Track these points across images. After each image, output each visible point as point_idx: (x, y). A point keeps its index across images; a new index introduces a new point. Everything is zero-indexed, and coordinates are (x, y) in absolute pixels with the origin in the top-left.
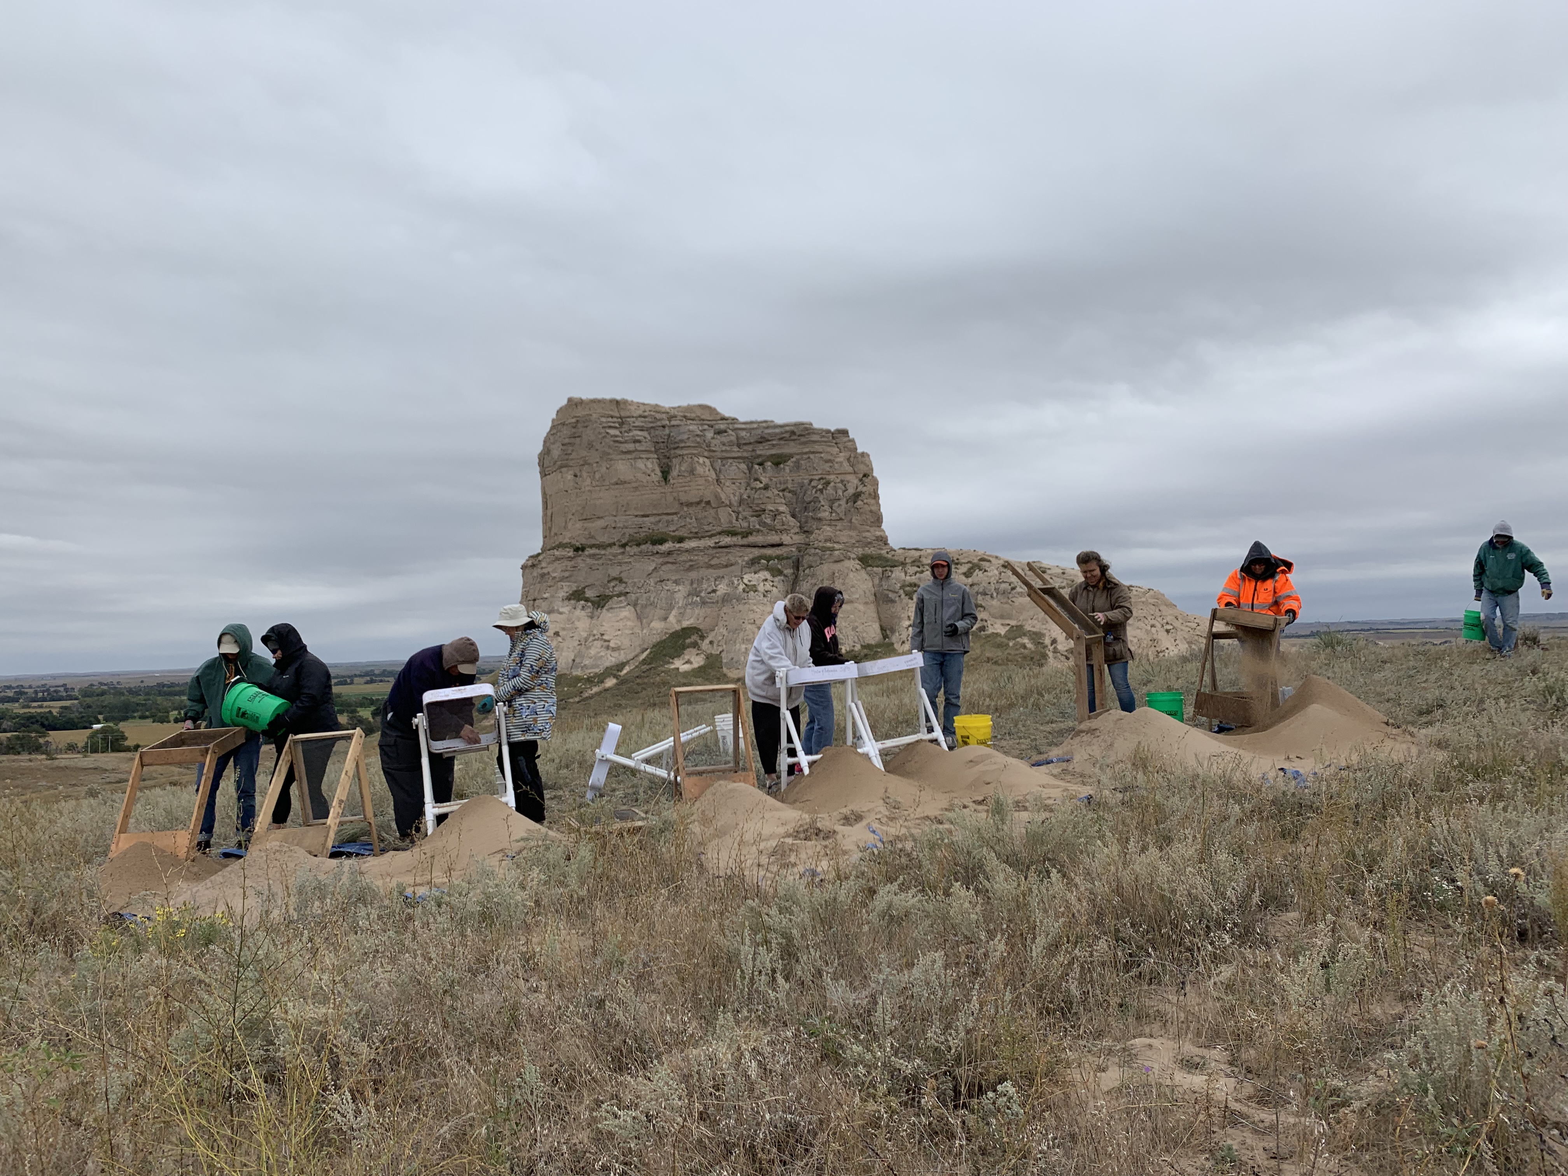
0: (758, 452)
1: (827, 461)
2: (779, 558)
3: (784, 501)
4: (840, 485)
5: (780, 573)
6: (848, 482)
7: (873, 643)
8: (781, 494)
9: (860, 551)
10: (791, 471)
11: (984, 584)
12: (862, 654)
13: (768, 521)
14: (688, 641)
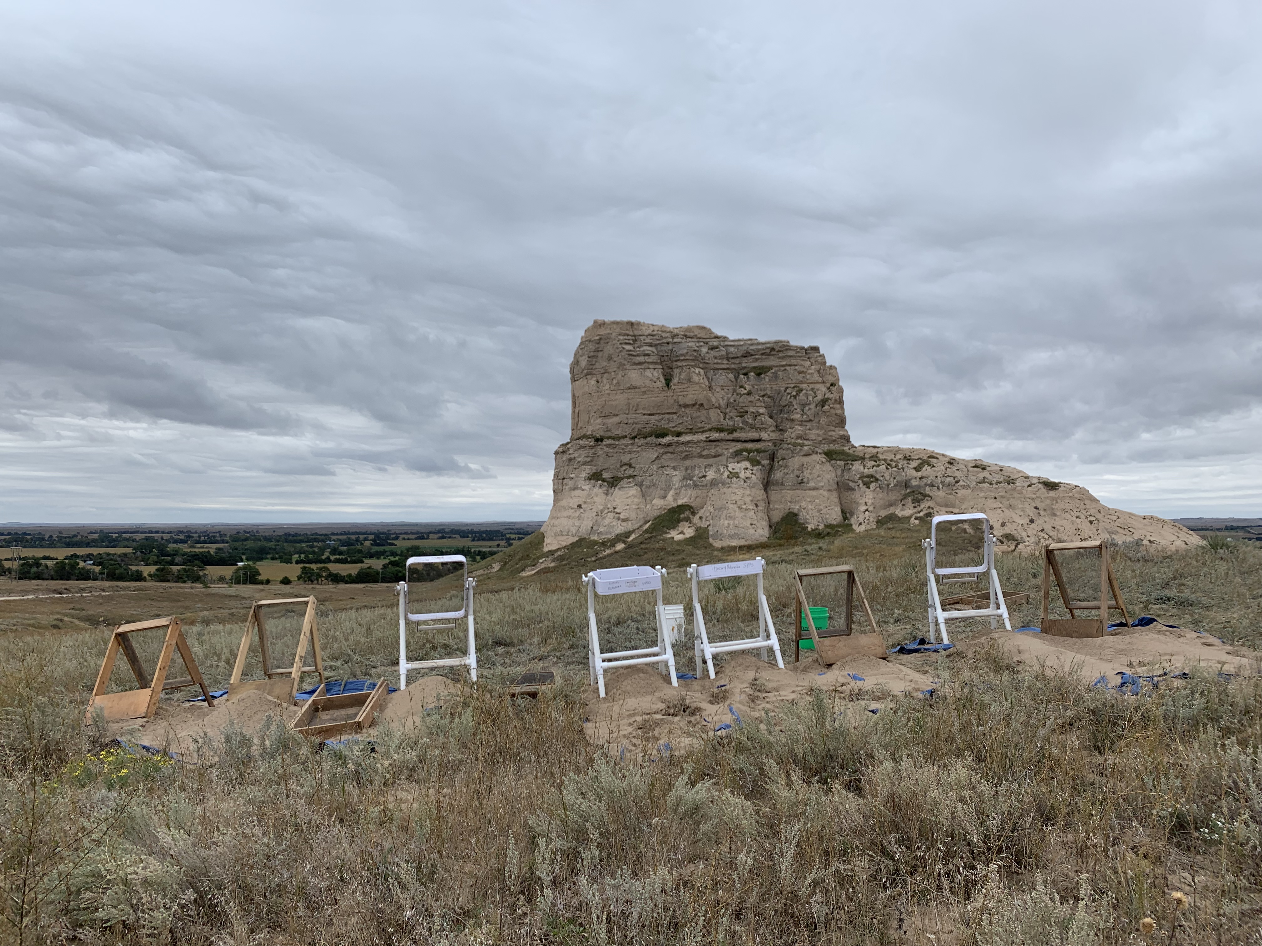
0: (744, 365)
1: (800, 373)
2: (758, 451)
3: (763, 405)
4: (811, 392)
5: (758, 463)
6: (818, 390)
7: (835, 523)
8: (761, 399)
9: (826, 447)
10: (770, 380)
11: (932, 477)
12: (825, 532)
13: (750, 421)
14: (682, 516)
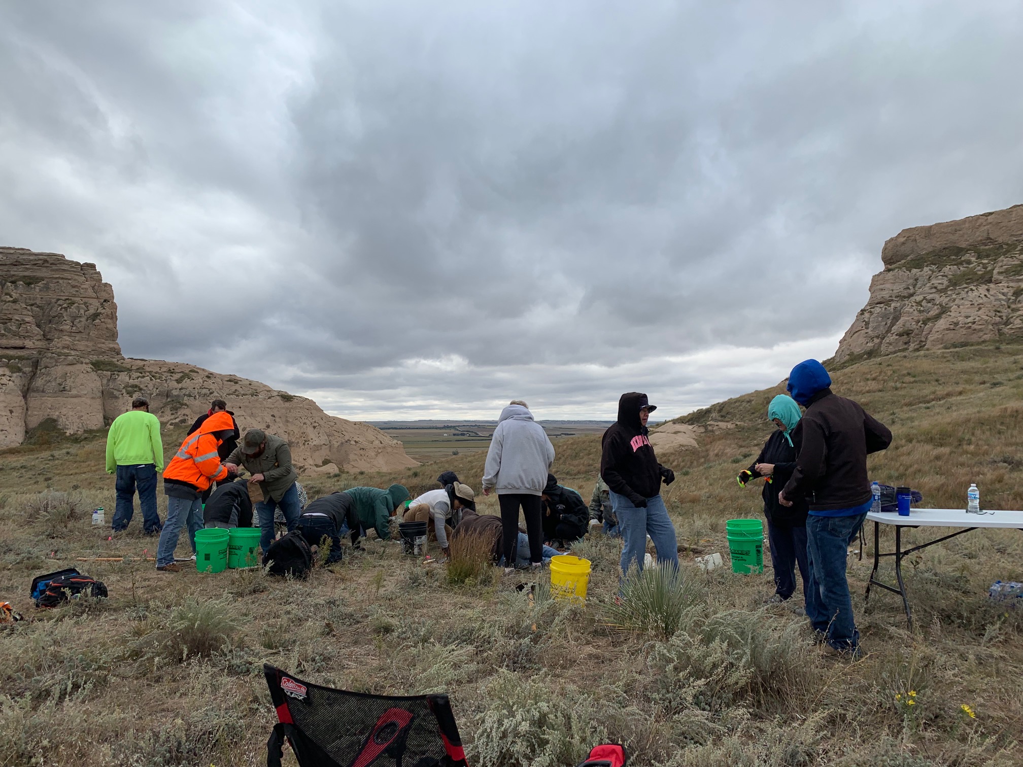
0: (12, 273)
1: (74, 287)
2: (21, 358)
3: (30, 313)
4: (83, 306)
5: (19, 370)
6: (91, 304)
7: (95, 428)
8: (29, 308)
9: (95, 358)
10: (40, 291)
11: (190, 389)
12: (83, 437)
13: (14, 328)
